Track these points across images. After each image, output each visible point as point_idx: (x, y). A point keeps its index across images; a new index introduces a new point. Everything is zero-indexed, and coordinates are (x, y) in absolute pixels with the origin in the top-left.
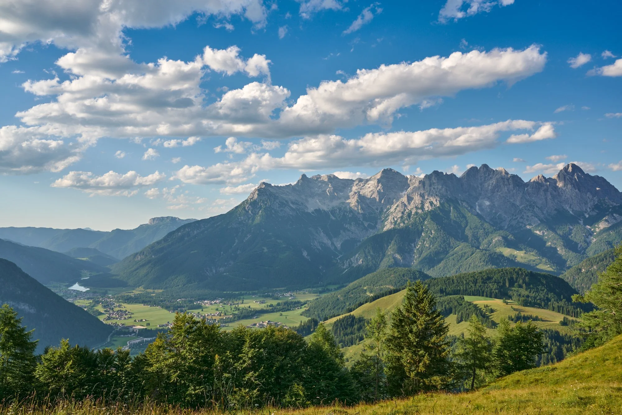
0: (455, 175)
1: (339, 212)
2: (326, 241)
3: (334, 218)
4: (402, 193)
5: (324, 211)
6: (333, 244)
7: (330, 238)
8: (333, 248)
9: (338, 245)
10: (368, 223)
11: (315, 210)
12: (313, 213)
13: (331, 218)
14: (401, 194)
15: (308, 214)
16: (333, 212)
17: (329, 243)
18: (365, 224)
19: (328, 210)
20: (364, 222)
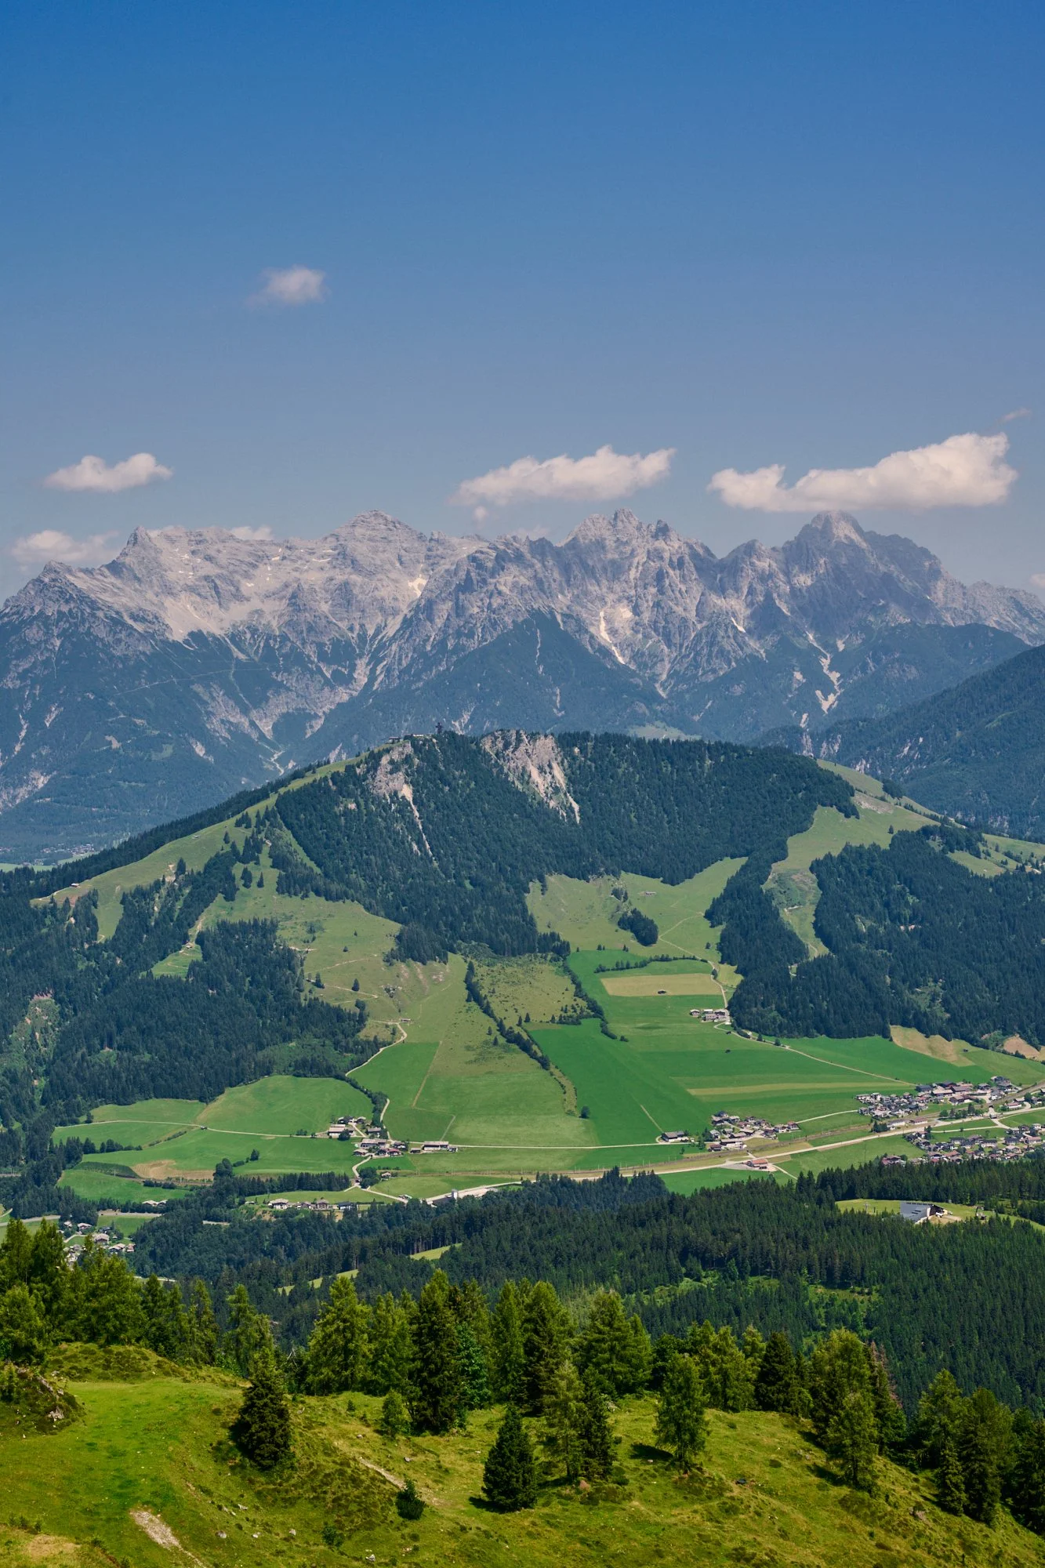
0: (549, 544)
1: (253, 636)
2: (237, 718)
3: (242, 657)
4: (412, 581)
5: (214, 636)
6: (252, 724)
7: (245, 711)
8: (255, 736)
9: (267, 728)
10: (335, 667)
11: (191, 634)
12: (186, 642)
13: (235, 655)
14: (410, 584)
15: (175, 645)
16: (235, 638)
17: (245, 722)
18: (324, 670)
19: (222, 633)
20: (321, 665)
